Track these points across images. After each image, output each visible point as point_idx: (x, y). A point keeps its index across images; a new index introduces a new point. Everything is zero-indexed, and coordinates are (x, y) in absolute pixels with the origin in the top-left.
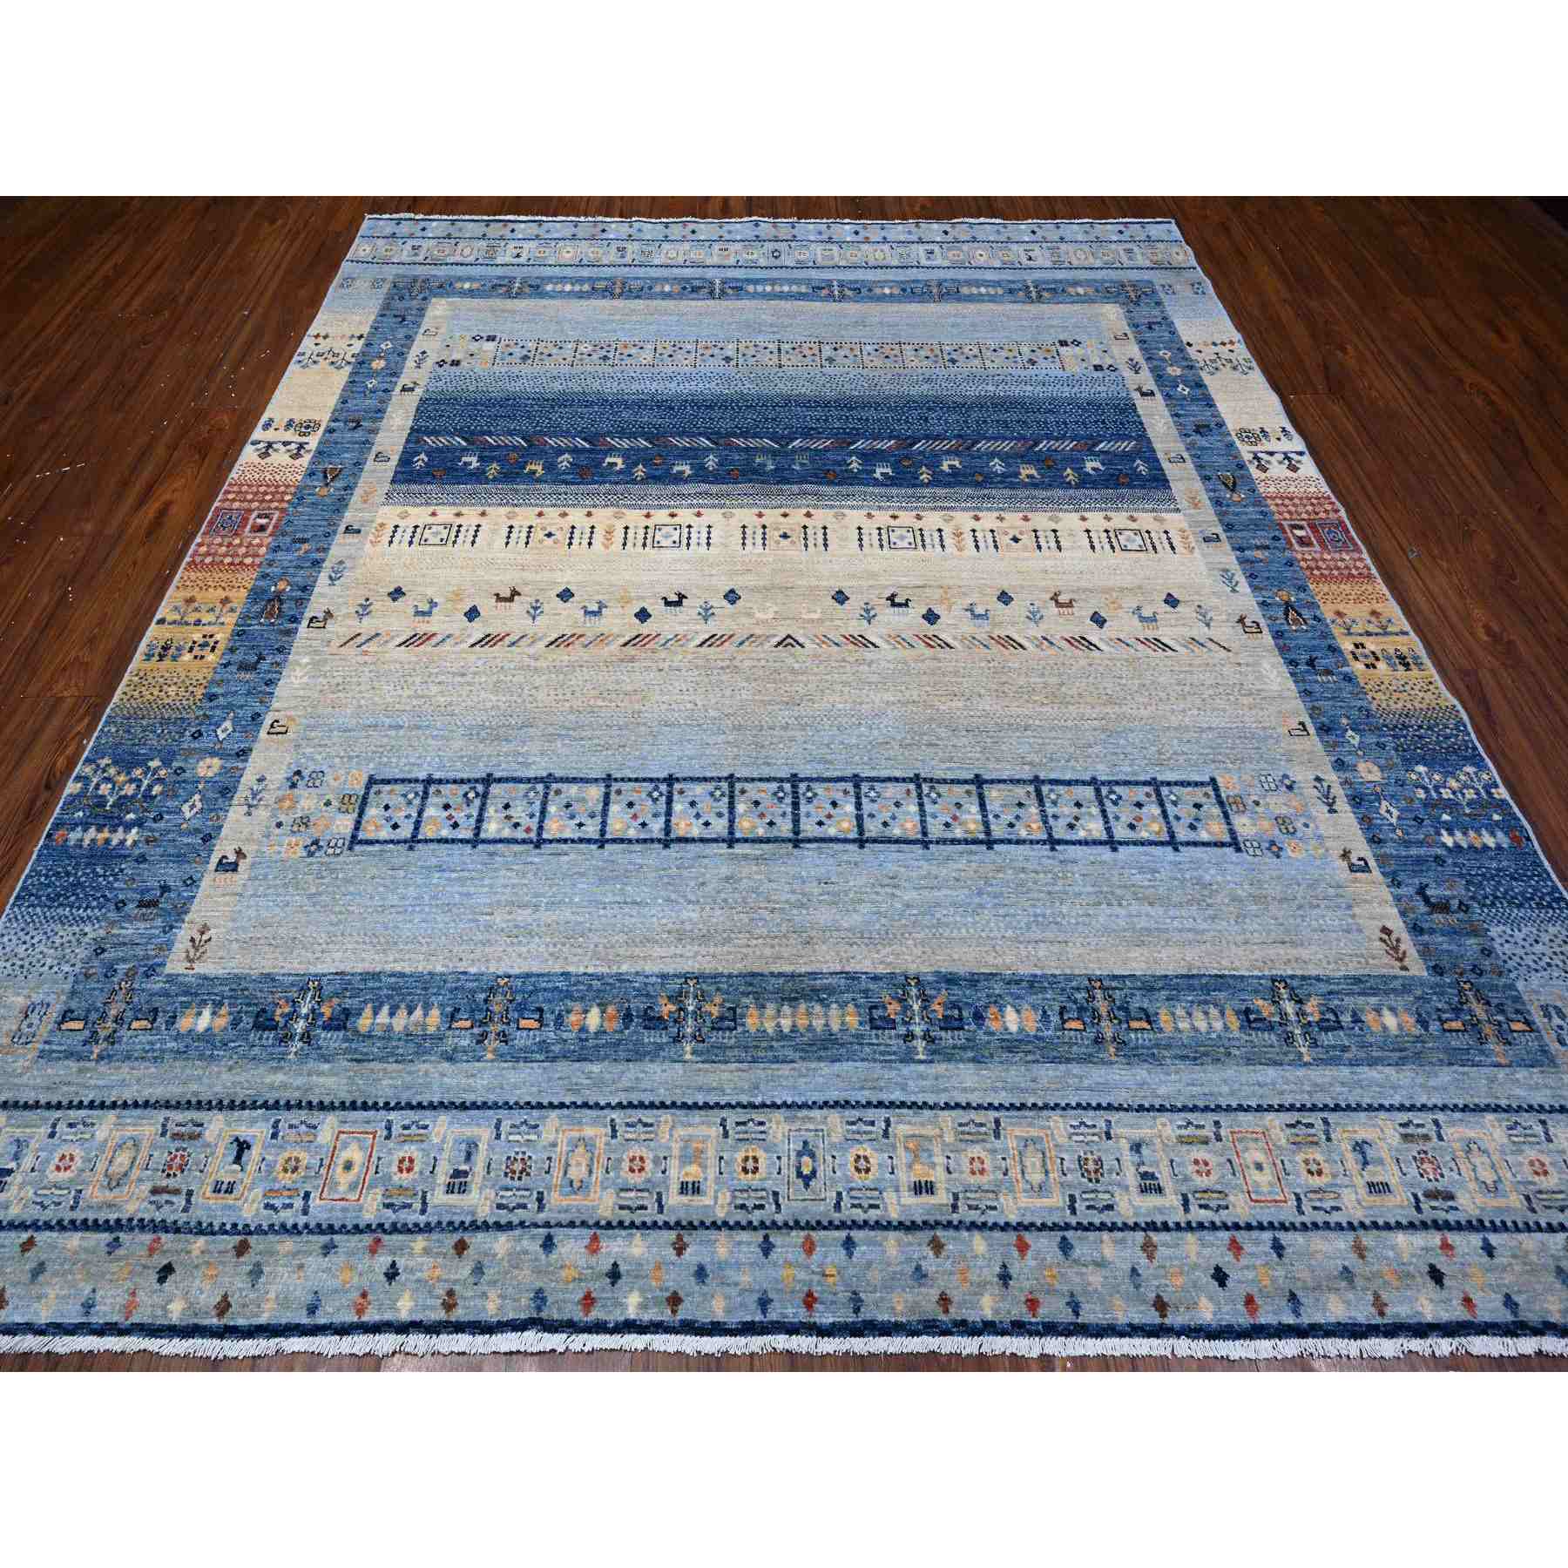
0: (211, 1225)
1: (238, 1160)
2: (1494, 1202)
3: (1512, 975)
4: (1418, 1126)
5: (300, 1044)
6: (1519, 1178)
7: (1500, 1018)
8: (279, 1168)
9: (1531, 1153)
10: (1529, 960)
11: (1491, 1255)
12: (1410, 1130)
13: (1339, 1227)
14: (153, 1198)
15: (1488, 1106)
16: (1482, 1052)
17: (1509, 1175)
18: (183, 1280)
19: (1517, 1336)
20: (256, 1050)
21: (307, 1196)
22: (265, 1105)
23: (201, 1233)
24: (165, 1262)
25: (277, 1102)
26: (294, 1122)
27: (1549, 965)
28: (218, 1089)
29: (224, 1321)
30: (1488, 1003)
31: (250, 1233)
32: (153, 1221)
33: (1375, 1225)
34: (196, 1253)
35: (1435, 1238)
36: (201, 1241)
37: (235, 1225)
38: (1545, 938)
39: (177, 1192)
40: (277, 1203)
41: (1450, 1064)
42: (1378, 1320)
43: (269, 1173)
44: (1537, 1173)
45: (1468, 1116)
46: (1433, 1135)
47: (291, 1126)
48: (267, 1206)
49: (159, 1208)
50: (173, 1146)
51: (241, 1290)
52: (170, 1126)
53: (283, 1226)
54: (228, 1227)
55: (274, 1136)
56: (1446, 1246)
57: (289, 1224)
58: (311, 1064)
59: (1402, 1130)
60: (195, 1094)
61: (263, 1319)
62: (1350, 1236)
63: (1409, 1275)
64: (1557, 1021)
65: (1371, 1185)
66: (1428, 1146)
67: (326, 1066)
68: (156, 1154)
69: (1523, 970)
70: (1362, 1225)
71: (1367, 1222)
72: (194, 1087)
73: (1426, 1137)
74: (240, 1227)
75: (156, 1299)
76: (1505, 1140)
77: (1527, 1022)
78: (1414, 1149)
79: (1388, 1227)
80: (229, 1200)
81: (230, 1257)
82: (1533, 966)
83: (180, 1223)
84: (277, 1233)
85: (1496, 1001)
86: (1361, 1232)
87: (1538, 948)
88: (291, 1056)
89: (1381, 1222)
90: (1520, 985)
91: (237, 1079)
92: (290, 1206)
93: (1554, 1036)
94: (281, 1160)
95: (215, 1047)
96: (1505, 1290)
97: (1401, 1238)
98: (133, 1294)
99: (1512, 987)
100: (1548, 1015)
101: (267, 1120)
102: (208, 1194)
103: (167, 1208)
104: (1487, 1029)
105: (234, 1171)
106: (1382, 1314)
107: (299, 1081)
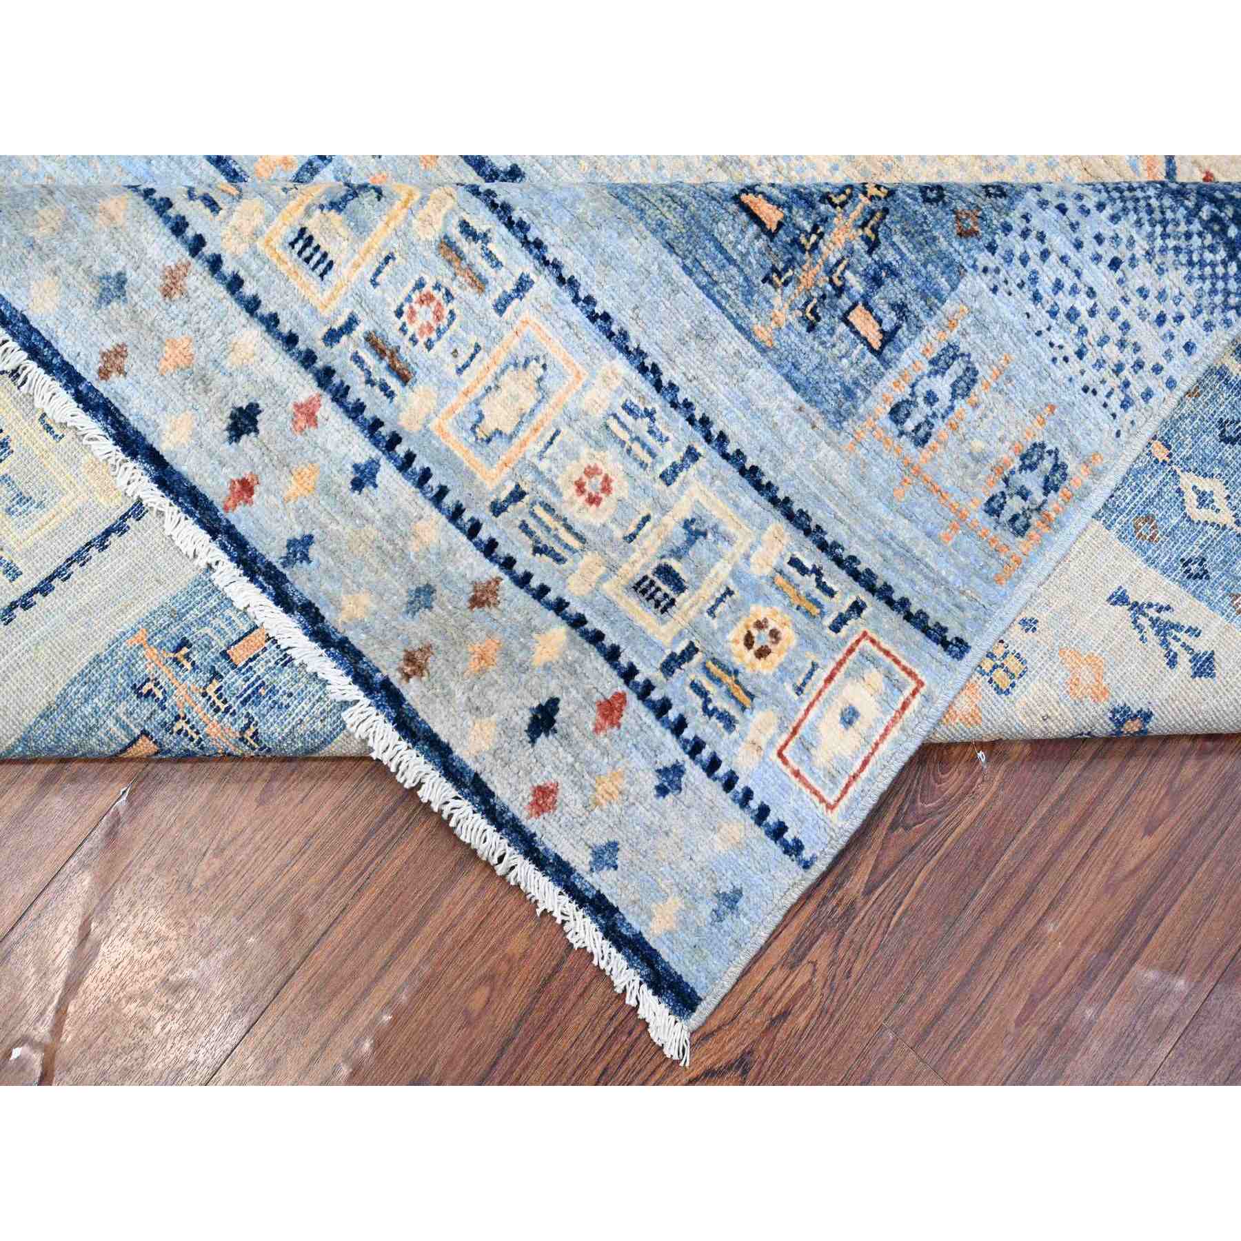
2: (459, 445)
3: (984, 259)
4: (489, 255)
6: (543, 465)
7: (856, 284)
9: (611, 462)
10: (1049, 273)
11: (357, 485)
12: (465, 245)
13: (179, 227)
15: (640, 353)
16: (748, 292)
17: (534, 447)
19: (253, 580)
27: (1072, 315)
30: (872, 246)
33: (235, 284)
35: (304, 387)
38: (1142, 275)
41: (670, 247)
42: (91, 376)
44: (580, 487)
45: (591, 333)
46: (495, 293)
56: (308, 413)
59: (455, 233)
62: (178, 252)
63: (204, 382)
64: (942, 386)
65: (303, 238)
66: (464, 293)
69: (1019, 272)
70: (215, 264)
71: (228, 268)
73: (480, 283)
76: (598, 415)
77: (888, 337)
78: (439, 271)
79: (252, 306)
82: (1045, 286)
85: (891, 256)
86: (198, 268)
87: (1099, 276)
89: (249, 290)
90: (973, 284)
93: (903, 392)
96: (316, 533)
97: (252, 335)
99: (955, 271)
100: (939, 365)
104: (811, 275)
106: (104, 374)
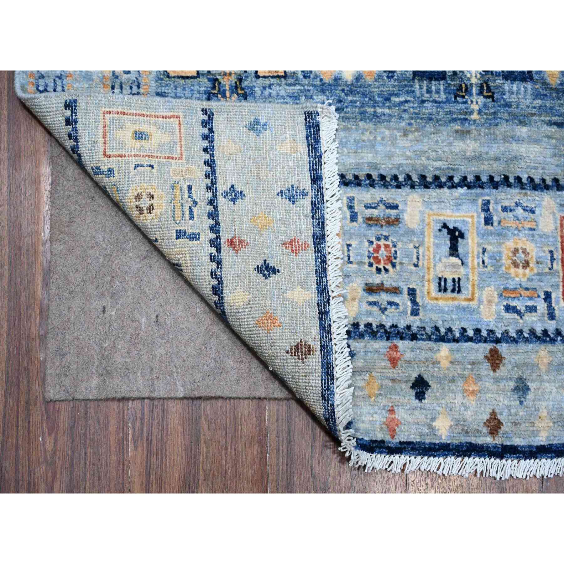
0: (450, 330)
1: (454, 250)
5: (481, 100)
8: (506, 261)
14: (371, 299)
18: (443, 397)
20: (429, 108)
21: (548, 296)
22: (464, 183)
23: (442, 339)
24: (415, 375)
25: (478, 178)
26: (506, 203)
28: (398, 160)
29: (498, 441)
31: (498, 341)
32: (382, 326)
34: (445, 363)
36: (444, 349)
37: (477, 331)
39: (396, 291)
40: (520, 305)
43: (497, 267)
47: (505, 209)
48: (508, 309)
49: (383, 310)
50: (372, 233)
51: (509, 407)
52: (358, 208)
53: (532, 332)
54: (471, 333)
55: (488, 221)
57: (539, 330)
58: (503, 128)
60: (375, 166)
61: (541, 439)
67: (523, 131)
68: (354, 243)
72: (368, 157)
74: (484, 333)
75: (420, 416)
80: (461, 300)
81: (485, 368)
83: (414, 329)
84: (527, 340)
88: (475, 116)
91: (419, 147)
92: (532, 309)
94: (506, 253)
95: (375, 104)
98: (392, 411)
101: (474, 201)
102: (434, 294)
103: (391, 310)
105: (454, 266)
107: (496, 149)
